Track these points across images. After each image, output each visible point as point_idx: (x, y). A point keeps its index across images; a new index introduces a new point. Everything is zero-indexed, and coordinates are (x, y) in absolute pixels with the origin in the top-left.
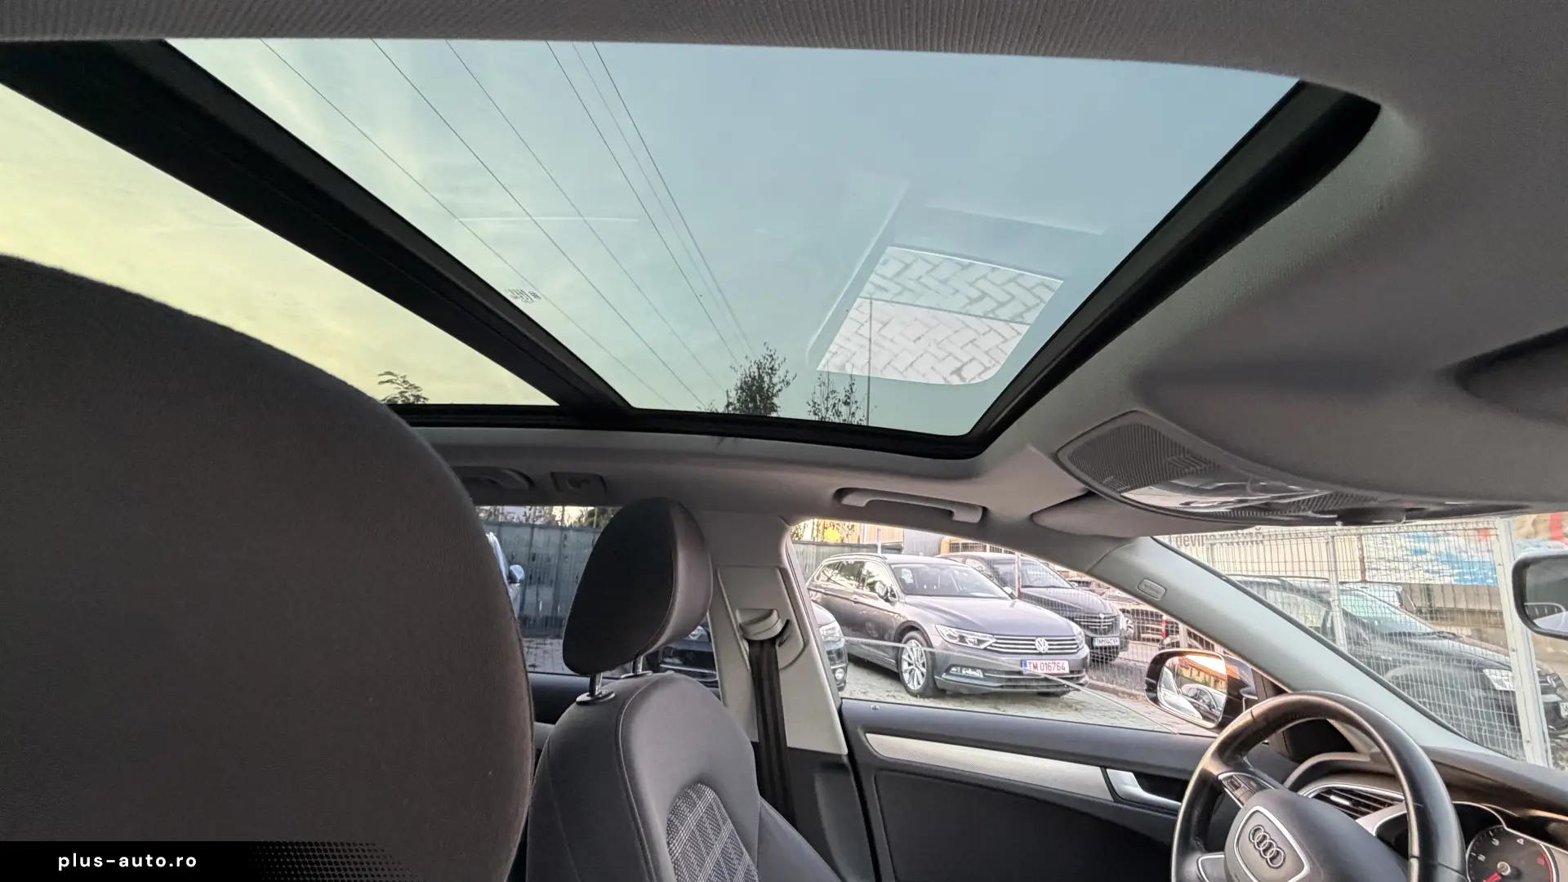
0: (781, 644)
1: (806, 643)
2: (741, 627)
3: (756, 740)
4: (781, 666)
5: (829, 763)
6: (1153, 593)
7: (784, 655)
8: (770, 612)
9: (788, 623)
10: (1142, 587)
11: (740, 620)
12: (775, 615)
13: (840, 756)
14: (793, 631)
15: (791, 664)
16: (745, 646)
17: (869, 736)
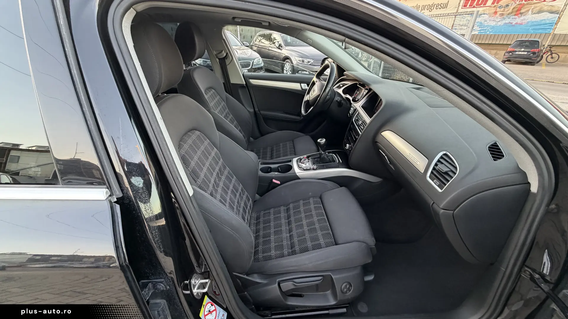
0: (226, 59)
1: (232, 58)
2: (216, 55)
3: (224, 82)
4: (227, 64)
5: (241, 86)
6: (310, 42)
7: (227, 62)
8: (222, 51)
9: (227, 53)
10: (307, 41)
11: (215, 53)
12: (223, 51)
13: (243, 84)
14: (228, 54)
15: (230, 63)
16: (218, 60)
17: (250, 80)
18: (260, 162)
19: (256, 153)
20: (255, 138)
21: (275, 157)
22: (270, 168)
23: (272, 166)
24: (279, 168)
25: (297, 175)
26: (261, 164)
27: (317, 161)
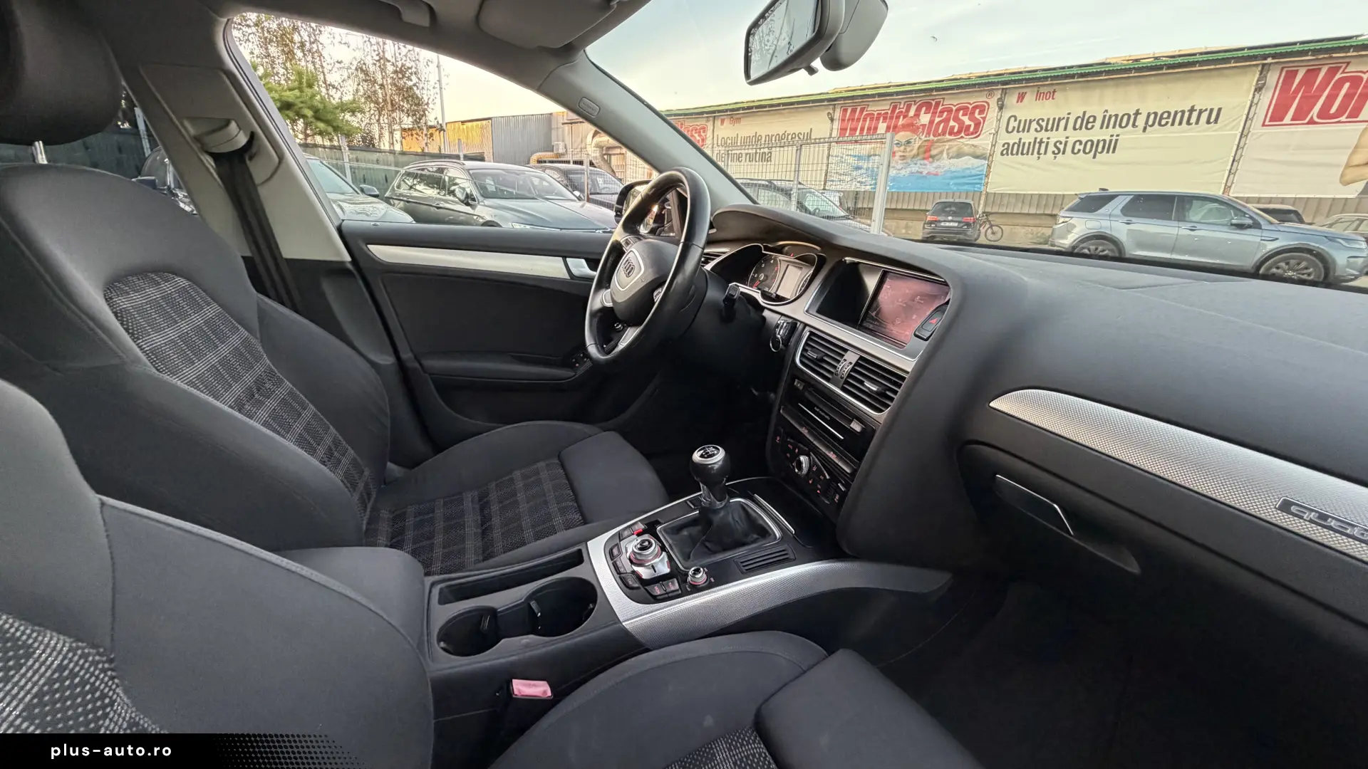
0: (251, 158)
1: (281, 157)
2: (197, 139)
3: (248, 254)
4: (258, 180)
5: (333, 270)
6: (590, 110)
7: (258, 170)
8: (227, 123)
9: (253, 136)
10: (582, 104)
11: (192, 131)
12: (233, 125)
13: (342, 263)
14: (259, 139)
15: (268, 180)
16: (209, 162)
17: (369, 246)
18: (436, 591)
19: (414, 553)
20: (412, 463)
21: (499, 545)
22: (492, 612)
23: (501, 600)
24: (533, 604)
25: (625, 632)
26: (443, 601)
27: (693, 541)
